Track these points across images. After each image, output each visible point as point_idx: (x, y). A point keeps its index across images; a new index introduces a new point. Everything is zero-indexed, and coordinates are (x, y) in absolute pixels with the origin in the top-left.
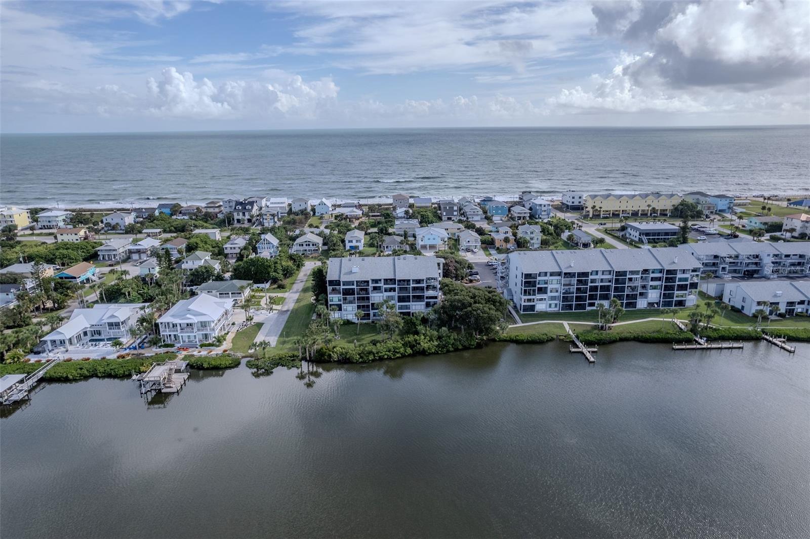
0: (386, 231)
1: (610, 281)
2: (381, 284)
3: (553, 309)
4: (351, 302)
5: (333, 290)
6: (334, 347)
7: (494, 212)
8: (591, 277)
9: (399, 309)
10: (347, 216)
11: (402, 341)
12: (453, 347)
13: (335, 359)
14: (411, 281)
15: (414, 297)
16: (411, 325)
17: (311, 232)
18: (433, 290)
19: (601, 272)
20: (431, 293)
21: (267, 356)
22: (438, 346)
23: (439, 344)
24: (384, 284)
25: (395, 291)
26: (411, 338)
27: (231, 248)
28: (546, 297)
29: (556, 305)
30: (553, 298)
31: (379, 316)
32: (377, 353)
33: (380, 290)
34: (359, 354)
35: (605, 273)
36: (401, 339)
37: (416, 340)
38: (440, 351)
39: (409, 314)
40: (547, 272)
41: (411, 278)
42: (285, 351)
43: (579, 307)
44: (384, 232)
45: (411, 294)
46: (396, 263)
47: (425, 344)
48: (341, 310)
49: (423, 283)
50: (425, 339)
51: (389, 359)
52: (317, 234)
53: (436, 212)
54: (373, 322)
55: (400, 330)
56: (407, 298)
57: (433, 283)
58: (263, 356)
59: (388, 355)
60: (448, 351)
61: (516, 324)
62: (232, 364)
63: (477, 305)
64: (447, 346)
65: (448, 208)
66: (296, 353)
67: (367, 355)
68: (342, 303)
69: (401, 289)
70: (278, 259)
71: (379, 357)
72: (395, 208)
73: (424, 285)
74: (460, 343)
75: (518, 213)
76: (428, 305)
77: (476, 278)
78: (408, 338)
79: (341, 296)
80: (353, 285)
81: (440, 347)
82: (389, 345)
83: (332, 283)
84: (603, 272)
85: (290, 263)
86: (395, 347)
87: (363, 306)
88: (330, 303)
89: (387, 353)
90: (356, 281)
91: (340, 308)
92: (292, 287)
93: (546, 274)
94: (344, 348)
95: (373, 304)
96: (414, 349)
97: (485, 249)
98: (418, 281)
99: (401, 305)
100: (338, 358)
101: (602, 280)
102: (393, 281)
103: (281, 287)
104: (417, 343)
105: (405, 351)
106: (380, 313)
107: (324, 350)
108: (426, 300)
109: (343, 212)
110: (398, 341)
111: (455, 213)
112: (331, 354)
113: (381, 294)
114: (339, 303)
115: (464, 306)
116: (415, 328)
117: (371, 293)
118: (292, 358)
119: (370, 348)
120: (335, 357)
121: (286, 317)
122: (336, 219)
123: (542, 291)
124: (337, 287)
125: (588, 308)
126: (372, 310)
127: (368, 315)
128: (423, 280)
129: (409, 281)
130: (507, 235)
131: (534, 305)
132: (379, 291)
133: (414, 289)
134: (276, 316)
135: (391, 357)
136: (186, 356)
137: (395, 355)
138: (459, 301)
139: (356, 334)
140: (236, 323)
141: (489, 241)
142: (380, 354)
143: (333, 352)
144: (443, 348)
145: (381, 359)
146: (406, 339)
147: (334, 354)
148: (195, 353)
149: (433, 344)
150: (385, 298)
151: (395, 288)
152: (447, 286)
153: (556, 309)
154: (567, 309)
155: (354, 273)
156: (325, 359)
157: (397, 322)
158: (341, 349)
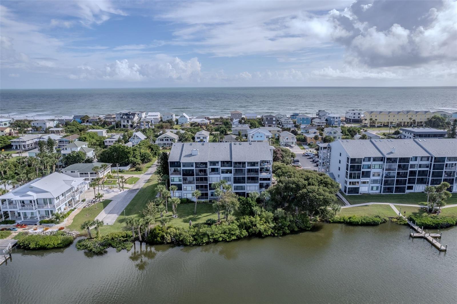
0: (226, 132)
1: (427, 167)
2: (219, 166)
3: (375, 192)
4: (190, 183)
5: (175, 171)
6: (169, 227)
7: (301, 122)
8: (411, 163)
9: (234, 190)
10: (199, 123)
11: (238, 222)
12: (288, 229)
13: (168, 241)
14: (246, 164)
15: (249, 178)
16: (247, 206)
17: (171, 132)
18: (266, 173)
19: (420, 158)
20: (264, 175)
21: (100, 235)
22: (274, 228)
23: (275, 226)
24: (221, 166)
25: (231, 172)
26: (247, 219)
27: (110, 142)
28: (368, 181)
29: (377, 188)
30: (375, 181)
31: (215, 196)
32: (212, 235)
33: (218, 171)
34: (193, 236)
35: (423, 159)
36: (237, 220)
37: (252, 222)
38: (277, 233)
39: (243, 194)
40: (370, 158)
41: (247, 160)
42: (119, 231)
43: (398, 190)
44: (224, 133)
45: (246, 176)
46: (232, 147)
47: (261, 227)
48: (181, 190)
49: (258, 166)
50: (261, 220)
51: (224, 241)
52: (175, 133)
53: (260, 122)
54: (210, 201)
55: (235, 210)
56: (243, 179)
57: (266, 166)
58: (96, 236)
59: (223, 238)
60: (284, 234)
61: (345, 205)
62: (61, 244)
63: (312, 187)
64: (283, 228)
65: (269, 119)
66: (129, 233)
67: (201, 237)
68: (181, 183)
69: (237, 171)
70: (137, 147)
71: (214, 239)
72: (232, 120)
73: (258, 167)
74: (296, 225)
75: (318, 123)
76: (261, 186)
77: (298, 165)
78: (244, 219)
79: (181, 176)
80: (192, 166)
81: (276, 229)
82: (225, 227)
83: (173, 164)
84: (422, 158)
85: (148, 151)
86: (231, 229)
87: (202, 186)
88: (171, 183)
89: (222, 235)
90: (196, 163)
91: (180, 188)
92: (147, 169)
93: (369, 159)
94: (179, 229)
95: (210, 184)
96: (250, 231)
97: (300, 145)
98: (253, 164)
99: (237, 186)
100: (172, 240)
101: (420, 166)
102: (228, 163)
103: (138, 170)
104: (253, 225)
105: (241, 233)
106: (216, 193)
107: (158, 231)
108: (260, 182)
109: (196, 121)
110: (233, 223)
111: (274, 123)
112: (164, 236)
113: (219, 176)
114: (180, 183)
115: (298, 187)
116: (251, 208)
117: (209, 175)
118: (126, 239)
119: (204, 229)
120: (168, 238)
121: (134, 195)
122: (191, 126)
123: (367, 174)
124: (179, 168)
125: (407, 191)
126: (210, 190)
127: (206, 194)
128: (257, 163)
129: (244, 163)
130: (316, 134)
131: (359, 188)
132: (216, 173)
133: (249, 171)
134: (126, 194)
135: (226, 240)
136: (20, 233)
137: (231, 238)
138: (294, 183)
139: (193, 213)
140: (87, 199)
141: (302, 138)
142: (215, 237)
143: (166, 234)
144: (279, 230)
145: (216, 241)
146: (242, 220)
147: (168, 235)
148: (31, 231)
149: (269, 225)
150: (222, 179)
151: (231, 170)
152: (280, 168)
153: (378, 191)
154: (387, 192)
155: (194, 155)
156: (157, 241)
157: (233, 203)
158: (176, 229)
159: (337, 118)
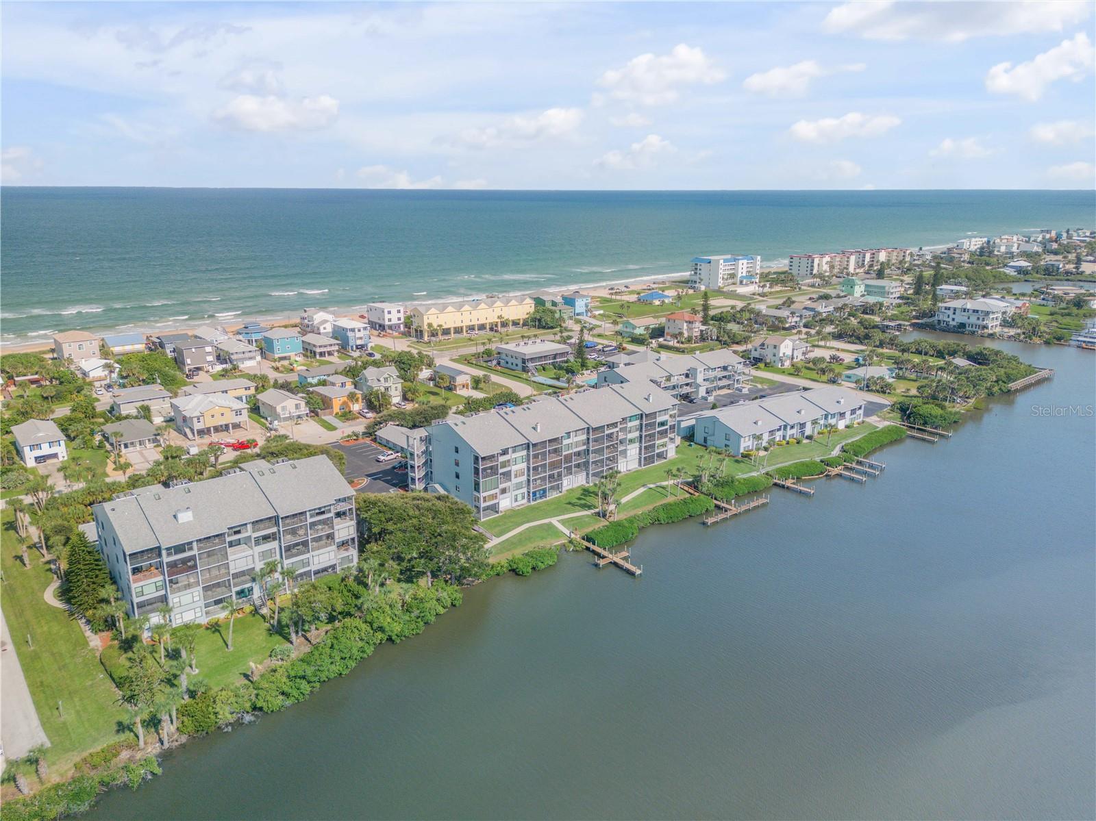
2: (247, 533)
3: (521, 503)
4: (188, 586)
7: (278, 347)
8: (564, 442)
14: (308, 513)
15: (315, 540)
19: (574, 433)
24: (254, 532)
25: (275, 539)
28: (510, 486)
29: (523, 496)
30: (519, 485)
35: (578, 433)
40: (508, 448)
41: (308, 507)
43: (552, 491)
45: (309, 538)
46: (260, 483)
56: (303, 546)
57: (346, 506)
61: (488, 542)
65: (193, 350)
68: (164, 592)
69: (289, 533)
79: (163, 579)
80: (191, 549)
87: (217, 586)
88: (136, 600)
90: (198, 541)
93: (507, 451)
97: (317, 419)
98: (321, 510)
99: (293, 563)
101: (576, 444)
108: (336, 541)
113: (249, 553)
114: (159, 594)
117: (230, 556)
123: (507, 476)
125: (565, 490)
126: (234, 588)
128: (330, 506)
129: (304, 513)
130: (348, 389)
131: (498, 504)
133: (315, 525)
141: (316, 402)
150: (257, 557)
153: (525, 501)
154: (539, 498)
159: (359, 331)
